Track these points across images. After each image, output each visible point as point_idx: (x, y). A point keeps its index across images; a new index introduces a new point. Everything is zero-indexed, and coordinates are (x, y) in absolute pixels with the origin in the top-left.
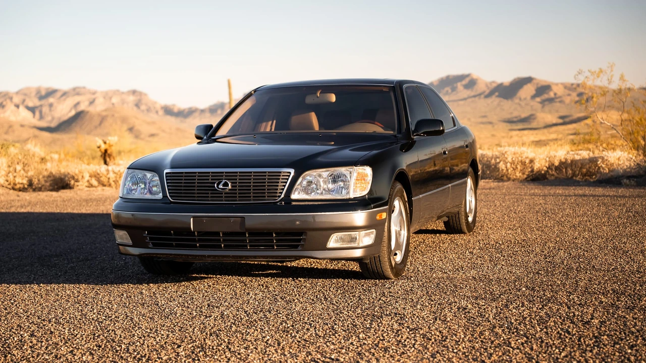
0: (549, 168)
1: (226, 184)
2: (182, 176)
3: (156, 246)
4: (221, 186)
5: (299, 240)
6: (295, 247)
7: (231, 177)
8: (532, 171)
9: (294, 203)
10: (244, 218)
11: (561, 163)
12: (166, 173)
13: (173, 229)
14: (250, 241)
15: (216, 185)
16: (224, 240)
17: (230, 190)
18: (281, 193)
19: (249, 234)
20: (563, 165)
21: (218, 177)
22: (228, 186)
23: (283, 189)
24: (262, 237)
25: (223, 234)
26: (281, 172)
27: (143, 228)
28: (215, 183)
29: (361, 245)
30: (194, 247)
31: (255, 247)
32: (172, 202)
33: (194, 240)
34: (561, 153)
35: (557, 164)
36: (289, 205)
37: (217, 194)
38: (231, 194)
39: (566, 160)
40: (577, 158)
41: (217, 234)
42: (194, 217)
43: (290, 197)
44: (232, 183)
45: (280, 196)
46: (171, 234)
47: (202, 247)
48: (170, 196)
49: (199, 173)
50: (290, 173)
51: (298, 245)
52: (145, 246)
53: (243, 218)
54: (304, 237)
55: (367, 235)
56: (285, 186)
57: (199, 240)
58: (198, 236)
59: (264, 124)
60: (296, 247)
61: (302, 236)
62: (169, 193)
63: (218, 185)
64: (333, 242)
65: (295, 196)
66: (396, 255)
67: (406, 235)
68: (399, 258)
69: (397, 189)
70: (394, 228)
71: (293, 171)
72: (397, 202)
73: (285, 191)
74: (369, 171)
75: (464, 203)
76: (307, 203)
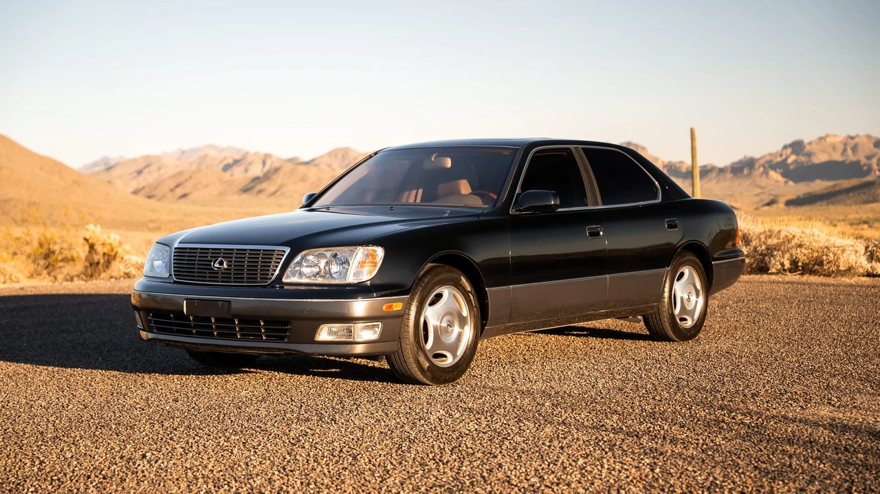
1: (221, 263)
2: (186, 252)
3: (160, 330)
4: (217, 265)
5: (285, 331)
7: (228, 254)
9: (286, 287)
10: (231, 302)
12: (175, 248)
13: (172, 312)
14: (241, 329)
15: (212, 263)
16: (217, 327)
18: (273, 274)
19: (239, 321)
21: (216, 254)
22: (223, 265)
23: (275, 271)
24: (250, 321)
25: (217, 320)
26: (274, 251)
27: (149, 310)
28: (211, 261)
29: (361, 340)
30: (190, 334)
31: (245, 337)
32: (175, 282)
33: (189, 326)
36: (278, 288)
37: (214, 274)
38: (226, 275)
41: (209, 319)
42: (187, 299)
43: (281, 279)
44: (228, 261)
45: (271, 278)
46: (170, 318)
47: (199, 334)
48: (173, 274)
49: (201, 249)
50: (284, 252)
51: (284, 337)
52: (152, 330)
53: (229, 302)
54: (289, 327)
55: (371, 327)
56: (277, 266)
57: (196, 327)
58: (194, 321)
60: (282, 338)
61: (287, 326)
62: (173, 271)
63: (214, 263)
64: (325, 334)
65: (290, 278)
66: (445, 356)
67: (468, 333)
68: (449, 361)
69: (444, 276)
70: (432, 323)
71: (288, 250)
72: (446, 291)
73: (277, 272)
74: (380, 252)
75: (666, 300)
76: (302, 288)
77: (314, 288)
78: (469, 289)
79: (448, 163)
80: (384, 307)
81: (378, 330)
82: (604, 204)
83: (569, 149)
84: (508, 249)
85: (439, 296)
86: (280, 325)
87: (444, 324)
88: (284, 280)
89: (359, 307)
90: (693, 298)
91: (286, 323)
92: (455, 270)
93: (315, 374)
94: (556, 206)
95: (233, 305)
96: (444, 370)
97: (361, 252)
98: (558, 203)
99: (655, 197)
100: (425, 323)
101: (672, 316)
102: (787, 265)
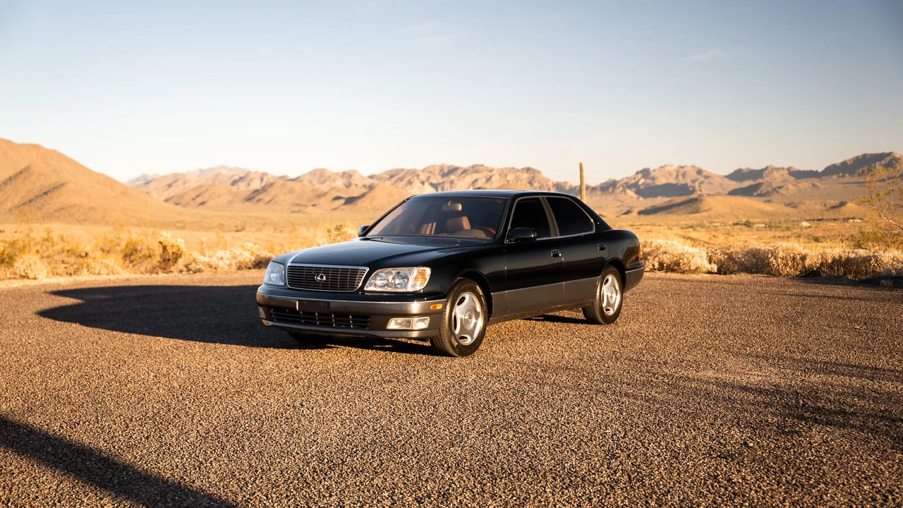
0: (822, 264)
1: (322, 277)
2: (296, 269)
3: (279, 320)
4: (319, 278)
5: (367, 322)
7: (326, 271)
8: (804, 267)
9: (366, 294)
11: (834, 260)
12: (289, 266)
13: (288, 308)
14: (336, 321)
15: (315, 277)
16: (319, 319)
18: (358, 285)
19: (335, 316)
20: (837, 262)
21: (318, 271)
24: (342, 316)
25: (319, 314)
26: (358, 270)
27: (271, 306)
28: (315, 275)
29: (416, 329)
30: (299, 323)
31: (338, 326)
32: (289, 289)
33: (300, 318)
34: (836, 250)
35: (830, 261)
36: (362, 295)
37: (317, 284)
38: (325, 285)
39: (840, 257)
40: (852, 256)
41: (314, 314)
42: (299, 301)
43: (363, 288)
44: (327, 276)
45: (356, 288)
46: (286, 312)
47: (306, 323)
48: (288, 284)
49: (307, 267)
50: (365, 270)
51: (366, 326)
52: (272, 320)
53: (329, 303)
54: (370, 320)
55: (423, 321)
56: (360, 280)
57: (304, 318)
58: (302, 314)
59: (425, 226)
60: (364, 327)
61: (368, 319)
62: (288, 281)
63: (317, 277)
64: (393, 324)
65: (368, 288)
66: (466, 338)
67: (480, 323)
68: (469, 341)
69: (467, 285)
70: (459, 317)
71: (368, 269)
72: (467, 296)
73: (360, 284)
74: (428, 271)
75: (598, 297)
76: (376, 294)
77: (385, 294)
78: (481, 294)
79: (460, 207)
80: (431, 307)
81: (427, 322)
82: (561, 235)
83: (538, 198)
84: (504, 265)
85: (463, 299)
86: (363, 319)
87: (467, 318)
88: (365, 289)
89: (415, 307)
90: (614, 296)
91: (368, 317)
92: (473, 282)
93: (377, 349)
94: (535, 238)
95: (331, 305)
96: (466, 347)
97: (415, 271)
98: (536, 235)
99: (592, 230)
100: (455, 317)
101: (601, 308)
102: (657, 266)
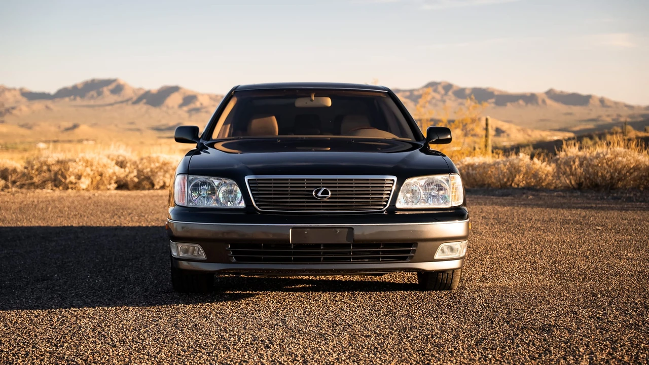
1: (326, 192)
2: (271, 183)
4: (319, 194)
5: (408, 252)
6: (403, 259)
7: (331, 184)
9: (398, 213)
10: (353, 229)
12: (249, 180)
13: (263, 241)
14: (354, 254)
15: (314, 193)
16: (324, 253)
17: (329, 198)
18: (387, 202)
19: (354, 246)
21: (317, 185)
22: (328, 195)
23: (388, 198)
25: (325, 246)
26: (384, 180)
27: (226, 241)
28: (312, 191)
29: (458, 256)
31: (358, 260)
32: (259, 212)
33: (289, 253)
36: (393, 215)
37: (317, 203)
38: (331, 203)
41: (318, 246)
42: (293, 228)
43: (395, 206)
45: (385, 206)
47: (297, 261)
48: (256, 205)
49: (291, 179)
50: (393, 180)
51: (407, 257)
54: (415, 248)
55: (464, 245)
56: (390, 194)
57: (295, 253)
58: (294, 248)
61: (411, 247)
62: (255, 202)
63: (317, 192)
64: (440, 252)
65: (401, 205)
71: (396, 179)
73: (390, 199)
76: (424, 212)
79: (329, 102)
91: (410, 245)
95: (357, 232)
